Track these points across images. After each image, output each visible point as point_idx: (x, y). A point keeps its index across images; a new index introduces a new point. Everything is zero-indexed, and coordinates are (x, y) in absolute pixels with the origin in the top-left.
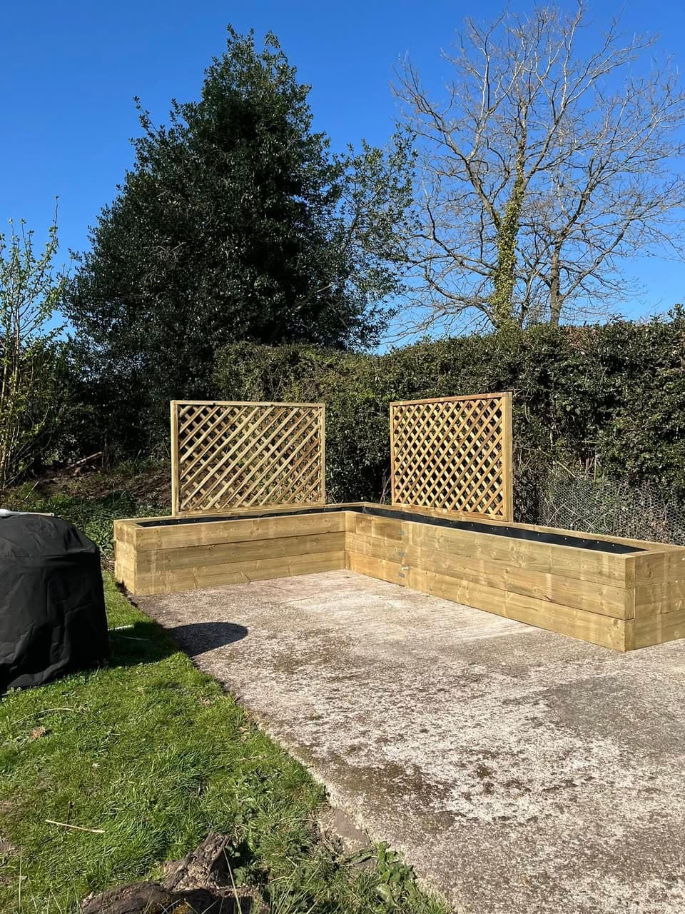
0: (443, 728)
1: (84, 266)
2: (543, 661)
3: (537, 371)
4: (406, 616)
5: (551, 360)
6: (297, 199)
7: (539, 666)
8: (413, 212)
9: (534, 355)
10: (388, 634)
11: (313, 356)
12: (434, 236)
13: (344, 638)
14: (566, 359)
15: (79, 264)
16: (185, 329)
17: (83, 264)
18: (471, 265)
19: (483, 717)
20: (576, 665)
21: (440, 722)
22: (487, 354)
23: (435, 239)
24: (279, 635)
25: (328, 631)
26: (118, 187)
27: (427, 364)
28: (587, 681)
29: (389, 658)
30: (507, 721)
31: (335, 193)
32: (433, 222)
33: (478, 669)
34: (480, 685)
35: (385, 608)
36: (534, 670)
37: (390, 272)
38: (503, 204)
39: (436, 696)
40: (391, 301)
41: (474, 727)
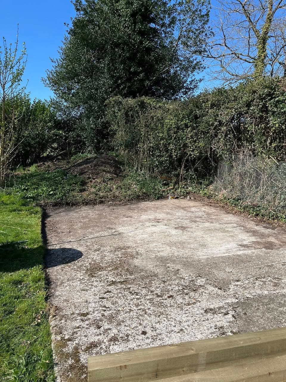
0: (157, 331)
1: (57, 65)
2: (242, 277)
3: (261, 104)
4: (174, 239)
5: (269, 98)
6: (153, 25)
7: (238, 281)
8: (209, 27)
9: (260, 95)
10: (159, 252)
11: (151, 103)
12: (225, 44)
13: (134, 253)
14: (278, 97)
15: (54, 64)
16: (97, 92)
17: (57, 64)
18: (244, 58)
19: (188, 323)
20: (262, 281)
21: (158, 326)
22: (235, 96)
23: (226, 45)
24: (102, 249)
25: (129, 247)
26: (65, 24)
27: (204, 104)
28: (266, 296)
29: (151, 269)
30: (202, 328)
31: (173, 22)
32: (225, 36)
33: (200, 281)
34: (196, 295)
35: (166, 234)
36: (234, 284)
37: (198, 60)
38: (261, 26)
39: (165, 301)
40: (197, 75)
41: (178, 332)
